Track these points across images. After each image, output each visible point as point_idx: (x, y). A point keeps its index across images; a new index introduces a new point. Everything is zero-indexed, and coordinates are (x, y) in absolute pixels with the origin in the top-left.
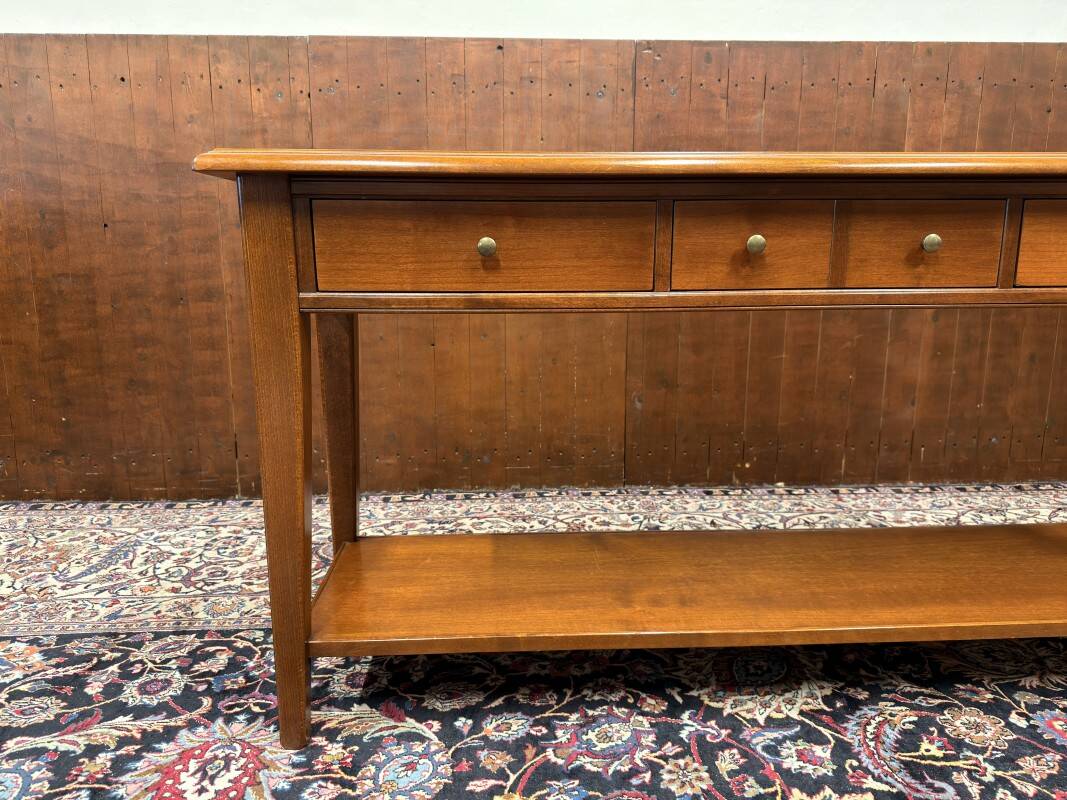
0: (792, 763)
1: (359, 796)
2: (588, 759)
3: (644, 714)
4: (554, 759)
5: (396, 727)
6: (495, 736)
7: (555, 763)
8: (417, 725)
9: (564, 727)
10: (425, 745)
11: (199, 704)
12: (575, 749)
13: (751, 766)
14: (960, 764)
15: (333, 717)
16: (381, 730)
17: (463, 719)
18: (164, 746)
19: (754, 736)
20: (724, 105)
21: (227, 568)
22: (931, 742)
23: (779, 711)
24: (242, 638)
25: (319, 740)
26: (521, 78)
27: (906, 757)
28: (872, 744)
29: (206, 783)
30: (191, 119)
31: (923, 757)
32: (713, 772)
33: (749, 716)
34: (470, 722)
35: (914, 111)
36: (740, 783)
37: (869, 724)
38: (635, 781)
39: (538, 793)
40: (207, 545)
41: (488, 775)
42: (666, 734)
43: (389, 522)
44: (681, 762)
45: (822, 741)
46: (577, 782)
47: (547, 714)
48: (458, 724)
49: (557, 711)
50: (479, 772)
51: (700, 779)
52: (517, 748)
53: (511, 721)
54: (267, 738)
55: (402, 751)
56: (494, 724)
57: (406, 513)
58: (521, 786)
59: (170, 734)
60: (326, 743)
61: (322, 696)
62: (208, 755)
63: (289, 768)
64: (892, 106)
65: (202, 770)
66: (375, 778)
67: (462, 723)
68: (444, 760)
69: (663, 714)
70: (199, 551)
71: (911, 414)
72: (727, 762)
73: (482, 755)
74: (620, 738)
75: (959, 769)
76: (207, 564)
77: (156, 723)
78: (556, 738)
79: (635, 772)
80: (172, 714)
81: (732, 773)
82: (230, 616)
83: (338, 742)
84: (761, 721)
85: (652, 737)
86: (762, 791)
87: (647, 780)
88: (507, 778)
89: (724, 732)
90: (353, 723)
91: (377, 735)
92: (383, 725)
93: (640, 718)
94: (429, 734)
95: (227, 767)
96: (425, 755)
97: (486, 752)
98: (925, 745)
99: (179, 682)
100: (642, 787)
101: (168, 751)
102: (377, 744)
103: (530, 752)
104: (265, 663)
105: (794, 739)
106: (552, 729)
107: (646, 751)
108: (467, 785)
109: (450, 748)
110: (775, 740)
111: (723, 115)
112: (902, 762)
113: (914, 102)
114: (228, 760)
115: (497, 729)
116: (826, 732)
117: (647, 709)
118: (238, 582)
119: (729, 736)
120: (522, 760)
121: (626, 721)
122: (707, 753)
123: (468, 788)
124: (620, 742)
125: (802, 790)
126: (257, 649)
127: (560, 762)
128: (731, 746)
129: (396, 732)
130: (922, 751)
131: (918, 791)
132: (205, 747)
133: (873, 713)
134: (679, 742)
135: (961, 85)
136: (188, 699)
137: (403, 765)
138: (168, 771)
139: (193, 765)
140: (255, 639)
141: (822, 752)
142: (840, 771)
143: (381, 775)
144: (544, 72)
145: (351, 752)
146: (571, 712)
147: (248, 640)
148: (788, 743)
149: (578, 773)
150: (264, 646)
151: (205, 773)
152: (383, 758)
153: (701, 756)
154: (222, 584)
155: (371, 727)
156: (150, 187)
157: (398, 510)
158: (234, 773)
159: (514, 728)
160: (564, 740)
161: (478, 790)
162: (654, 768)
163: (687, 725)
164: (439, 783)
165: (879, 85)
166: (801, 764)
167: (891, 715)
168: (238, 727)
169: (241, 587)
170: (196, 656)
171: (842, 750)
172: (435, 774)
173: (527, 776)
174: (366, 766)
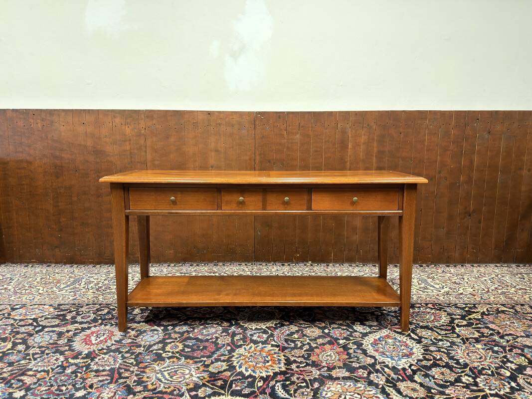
0: (255, 338)
1: (137, 342)
2: (201, 336)
3: (221, 326)
6: (178, 331)
7: (191, 337)
8: (157, 328)
9: (198, 329)
10: (158, 332)
11: (98, 322)
12: (198, 334)
13: (243, 339)
14: (301, 339)
15: (134, 325)
17: (170, 327)
18: (87, 331)
19: (249, 332)
20: (285, 132)
22: (297, 335)
23: (260, 326)
25: (129, 330)
26: (217, 124)
27: (287, 338)
28: (280, 335)
30: (106, 136)
31: (292, 338)
32: (233, 339)
33: (251, 327)
34: (172, 327)
35: (351, 134)
36: (238, 342)
37: (283, 330)
38: (210, 341)
39: (184, 343)
41: (172, 339)
42: (225, 331)
44: (225, 337)
45: (267, 333)
46: (195, 341)
47: (194, 326)
49: (197, 325)
50: (170, 338)
51: (228, 341)
52: (182, 334)
53: (183, 327)
54: (115, 330)
55: (151, 333)
56: (179, 328)
58: (179, 341)
59: (89, 328)
61: (133, 321)
62: (99, 333)
63: (120, 336)
64: (343, 132)
66: (142, 338)
68: (162, 335)
69: (228, 326)
70: (102, 281)
71: (356, 238)
72: (238, 337)
73: (172, 334)
75: (299, 341)
76: (105, 285)
77: (85, 326)
78: (194, 331)
79: (212, 339)
80: (90, 323)
81: (238, 340)
82: (110, 300)
83: (134, 331)
84: (254, 328)
85: (221, 332)
86: (243, 344)
87: (214, 340)
88: (177, 340)
89: (241, 331)
90: (140, 327)
92: (148, 328)
94: (160, 330)
95: (104, 335)
96: (157, 334)
97: (174, 334)
98: (295, 335)
99: (92, 316)
101: (88, 332)
102: (145, 331)
103: (186, 334)
105: (259, 333)
106: (194, 329)
107: (217, 335)
108: (166, 341)
109: (164, 333)
110: (254, 333)
112: (285, 339)
113: (351, 131)
114: (104, 334)
116: (270, 332)
117: (223, 325)
121: (216, 328)
122: (234, 335)
124: (211, 333)
125: (253, 344)
127: (193, 336)
128: (241, 334)
129: (151, 329)
130: (293, 336)
131: (284, 345)
132: (99, 331)
133: (287, 328)
134: (227, 333)
135: (368, 125)
136: (95, 320)
137: (150, 336)
138: (88, 336)
139: (95, 335)
141: (265, 336)
142: (267, 340)
143: (144, 338)
144: (224, 122)
145: (137, 333)
146: (201, 326)
148: (257, 334)
149: (196, 339)
151: (98, 337)
152: (146, 334)
153: (232, 336)
154: (109, 291)
155: (144, 328)
156: (91, 158)
157: (172, 269)
159: (184, 329)
160: (196, 332)
161: (168, 342)
162: (217, 338)
163: (232, 329)
164: (158, 340)
165: (339, 126)
166: (258, 338)
167: (291, 328)
168: (107, 327)
170: (98, 310)
171: (271, 336)
172: (158, 338)
173: (182, 339)
174: (140, 336)
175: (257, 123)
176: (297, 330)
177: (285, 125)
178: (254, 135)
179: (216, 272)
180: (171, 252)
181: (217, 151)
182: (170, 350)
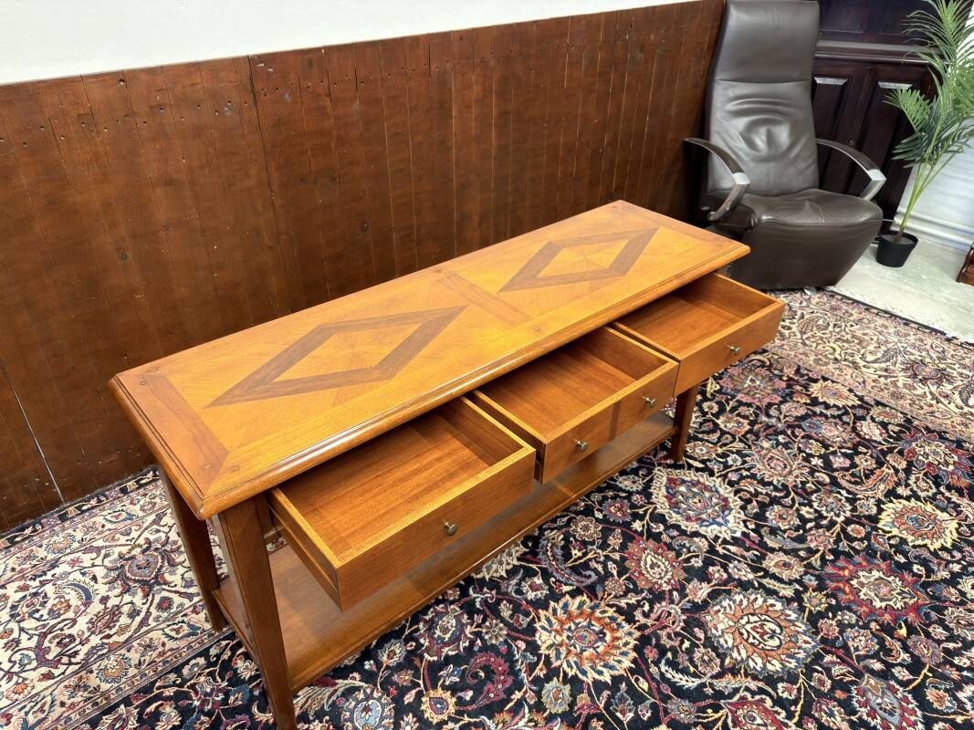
0: (531, 595)
2: (447, 649)
3: (452, 603)
4: (431, 659)
5: (336, 691)
6: (393, 662)
7: (434, 661)
8: (346, 682)
9: (421, 636)
10: (362, 692)
12: (436, 646)
13: (517, 608)
14: (589, 556)
16: (330, 697)
17: (367, 662)
19: (507, 587)
20: (329, 102)
21: (67, 632)
22: (575, 548)
23: (508, 564)
24: (165, 687)
26: (151, 107)
27: (569, 564)
28: (554, 563)
31: (576, 560)
32: (503, 621)
33: (498, 575)
34: (372, 662)
35: (455, 85)
36: (518, 621)
37: (547, 551)
38: (476, 649)
39: (440, 684)
41: (407, 690)
42: (470, 610)
44: (487, 624)
45: (534, 574)
46: (452, 666)
47: (407, 633)
48: (367, 667)
49: (410, 627)
50: (403, 690)
51: (501, 629)
52: (409, 662)
53: (392, 648)
55: (353, 703)
56: (385, 656)
58: (429, 686)
60: (307, 726)
64: (443, 83)
67: (368, 665)
68: (380, 694)
69: (460, 597)
70: (14, 626)
72: (506, 610)
73: (395, 678)
74: (452, 626)
75: (590, 560)
76: (43, 636)
78: (423, 646)
79: (472, 643)
81: (511, 616)
82: (130, 674)
83: (314, 721)
84: (504, 574)
85: (466, 616)
86: (528, 620)
87: (480, 644)
88: (419, 685)
89: (494, 592)
90: (308, 703)
91: (330, 702)
92: (328, 694)
93: (452, 607)
94: (358, 683)
96: (368, 698)
97: (396, 676)
98: (574, 552)
100: (481, 650)
102: (336, 707)
103: (417, 662)
104: (205, 696)
105: (523, 579)
106: (417, 640)
107: (469, 627)
108: (403, 701)
109: (376, 685)
110: (517, 584)
111: (329, 110)
112: (571, 568)
113: (455, 77)
115: (390, 657)
116: (534, 566)
117: (452, 598)
118: (95, 640)
119: (497, 594)
120: (417, 670)
121: (447, 613)
122: (493, 609)
123: (406, 703)
124: (454, 629)
125: (543, 609)
126: (185, 689)
127: (436, 658)
128: (501, 600)
129: (339, 693)
130: (575, 557)
131: (582, 582)
133: (546, 542)
134: (478, 612)
135: (482, 61)
137: (362, 712)
140: (174, 682)
141: (538, 581)
142: (551, 588)
143: (357, 724)
144: (171, 98)
145: (327, 722)
146: (418, 624)
147: (170, 686)
148: (523, 583)
149: (448, 660)
150: (189, 684)
152: (348, 714)
153: (493, 614)
154: (84, 650)
155: (322, 699)
159: (398, 651)
160: (427, 644)
161: (411, 700)
162: (478, 635)
163: (475, 598)
164: (390, 710)
165: (433, 68)
166: (535, 593)
167: (553, 539)
169: (103, 643)
170: (147, 721)
171: (546, 575)
172: (383, 706)
173: (427, 677)
174: (344, 725)
175: (259, 86)
176: (562, 536)
177: (325, 81)
178: (257, 120)
180: (113, 459)
181: (169, 182)
182: (440, 717)
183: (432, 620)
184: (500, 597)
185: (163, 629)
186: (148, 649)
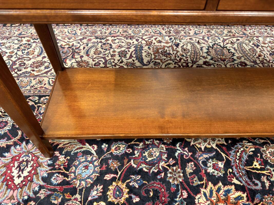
0: (210, 170)
1: (70, 181)
2: (144, 166)
3: (164, 144)
4: (133, 165)
5: (82, 148)
6: (115, 153)
7: (133, 167)
8: (89, 147)
9: (137, 149)
10: (91, 157)
11: (17, 135)
12: (140, 160)
13: (197, 171)
14: (264, 172)
16: (77, 149)
17: (104, 144)
18: (6, 154)
19: (199, 156)
21: (25, 62)
22: (257, 162)
23: (209, 144)
24: (31, 100)
25: (57, 153)
27: (247, 168)
28: (238, 161)
29: (20, 173)
31: (253, 169)
32: (184, 173)
33: (199, 146)
34: (107, 146)
36: (193, 179)
37: (238, 152)
38: (159, 177)
39: (127, 181)
40: (18, 48)
41: (111, 172)
42: (171, 154)
43: (82, 37)
44: (175, 168)
45: (221, 159)
46: (140, 176)
47: (132, 143)
48: (103, 146)
49: (135, 141)
50: (109, 170)
51: (180, 177)
53: (120, 146)
55: (84, 160)
56: (115, 147)
57: (88, 32)
58: (121, 178)
59: (8, 149)
60: (59, 155)
62: (21, 159)
63: (47, 167)
65: (19, 166)
66: (74, 173)
67: (104, 146)
68: (97, 164)
69: (170, 144)
70: (16, 51)
72: (190, 169)
73: (110, 161)
74: (155, 156)
75: (264, 175)
76: (19, 59)
77: (3, 143)
78: (134, 155)
79: (159, 172)
80: (9, 139)
81: (191, 174)
82: (27, 88)
83: (63, 155)
84: (203, 149)
85: (166, 156)
86: (199, 183)
87: (163, 176)
88: (117, 174)
89: (190, 154)
90: (68, 145)
91: (76, 151)
92: (78, 147)
93: (163, 146)
94: (93, 152)
95: (27, 166)
96: (91, 162)
97: (111, 161)
98: (255, 163)
99: (10, 122)
100: (161, 180)
101: (8, 157)
102: (76, 156)
103: (126, 161)
104: (39, 114)
105: (212, 158)
106: (134, 150)
107: (164, 162)
108: (104, 177)
109: (99, 158)
110: (206, 158)
112: (247, 171)
114: (27, 161)
115: (116, 149)
116: (224, 155)
117: (165, 141)
118: (29, 69)
119: (191, 155)
120: (123, 165)
121: (158, 147)
122: (183, 163)
123: (105, 178)
124: (155, 158)
125: (212, 183)
126: (36, 106)
127: (135, 166)
128: (192, 161)
129: (82, 150)
130: (254, 166)
131: (249, 185)
132: (19, 156)
133: (240, 146)
134: (174, 158)
137: (84, 167)
138: (8, 166)
139: (16, 164)
140: (35, 101)
141: (221, 165)
142: (225, 174)
143: (77, 171)
145: (67, 160)
146: (140, 142)
147: (33, 101)
148: (210, 160)
149: (140, 172)
150: (39, 105)
151: (20, 168)
152: (78, 163)
153: (181, 165)
154: (24, 70)
155: (74, 147)
157: (85, 31)
158: (29, 169)
159: (121, 149)
160: (137, 155)
161: (108, 179)
162: (165, 170)
163: (178, 150)
164: (95, 176)
166: (213, 170)
167: (246, 147)
168: (30, 146)
169: (30, 72)
171: (228, 164)
172: (94, 172)
173: (123, 173)
174: (72, 167)
176: (253, 149)
179: (133, 36)
182: (114, 200)
183: (148, 145)
184: (192, 158)
185: (50, 79)
186: (39, 83)
